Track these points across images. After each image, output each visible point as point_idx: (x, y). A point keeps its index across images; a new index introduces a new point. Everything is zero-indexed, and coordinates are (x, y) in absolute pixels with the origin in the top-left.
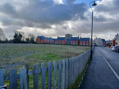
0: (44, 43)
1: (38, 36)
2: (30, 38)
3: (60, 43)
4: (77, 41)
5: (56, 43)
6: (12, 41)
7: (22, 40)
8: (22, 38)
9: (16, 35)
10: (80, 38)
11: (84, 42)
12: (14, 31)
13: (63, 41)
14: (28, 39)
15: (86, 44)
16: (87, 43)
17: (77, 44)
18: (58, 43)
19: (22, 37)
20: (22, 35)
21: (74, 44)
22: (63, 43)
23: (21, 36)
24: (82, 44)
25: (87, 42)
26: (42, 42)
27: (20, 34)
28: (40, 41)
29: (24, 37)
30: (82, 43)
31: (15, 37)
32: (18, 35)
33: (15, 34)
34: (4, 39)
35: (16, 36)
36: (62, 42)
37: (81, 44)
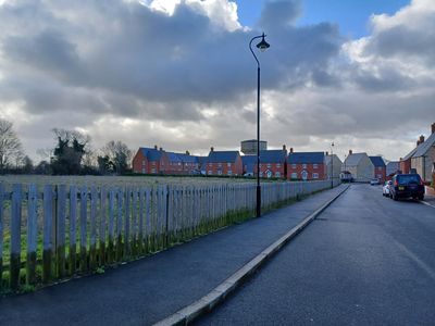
0: (161, 175)
1: (141, 149)
2: (112, 156)
3: (220, 173)
4: (278, 166)
5: (204, 173)
6: (47, 166)
7: (82, 163)
8: (84, 157)
9: (63, 144)
10: (289, 151)
11: (305, 166)
12: (55, 130)
13: (229, 165)
14: (107, 158)
15: (310, 174)
16: (316, 171)
17: (278, 174)
18: (210, 173)
19: (83, 152)
20: (83, 146)
21: (269, 176)
22: (230, 173)
23: (78, 148)
24: (299, 174)
25: (315, 166)
26: (153, 171)
27: (75, 142)
28: (149, 167)
29: (89, 153)
30: (298, 170)
31: (57, 152)
32: (70, 145)
33: (58, 142)
34: (18, 159)
35: (61, 149)
36: (225, 169)
37: (294, 175)
